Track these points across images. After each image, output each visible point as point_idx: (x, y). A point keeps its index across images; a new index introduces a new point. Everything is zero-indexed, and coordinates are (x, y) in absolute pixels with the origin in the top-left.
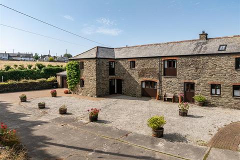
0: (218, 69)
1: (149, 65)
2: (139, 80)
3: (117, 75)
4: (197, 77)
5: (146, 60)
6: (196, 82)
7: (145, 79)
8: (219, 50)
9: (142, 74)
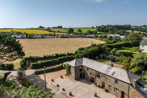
0: (111, 81)
1: (93, 72)
2: (90, 76)
3: (83, 71)
4: (106, 81)
5: (92, 70)
6: (105, 83)
7: (91, 76)
8: (112, 75)
9: (91, 74)
